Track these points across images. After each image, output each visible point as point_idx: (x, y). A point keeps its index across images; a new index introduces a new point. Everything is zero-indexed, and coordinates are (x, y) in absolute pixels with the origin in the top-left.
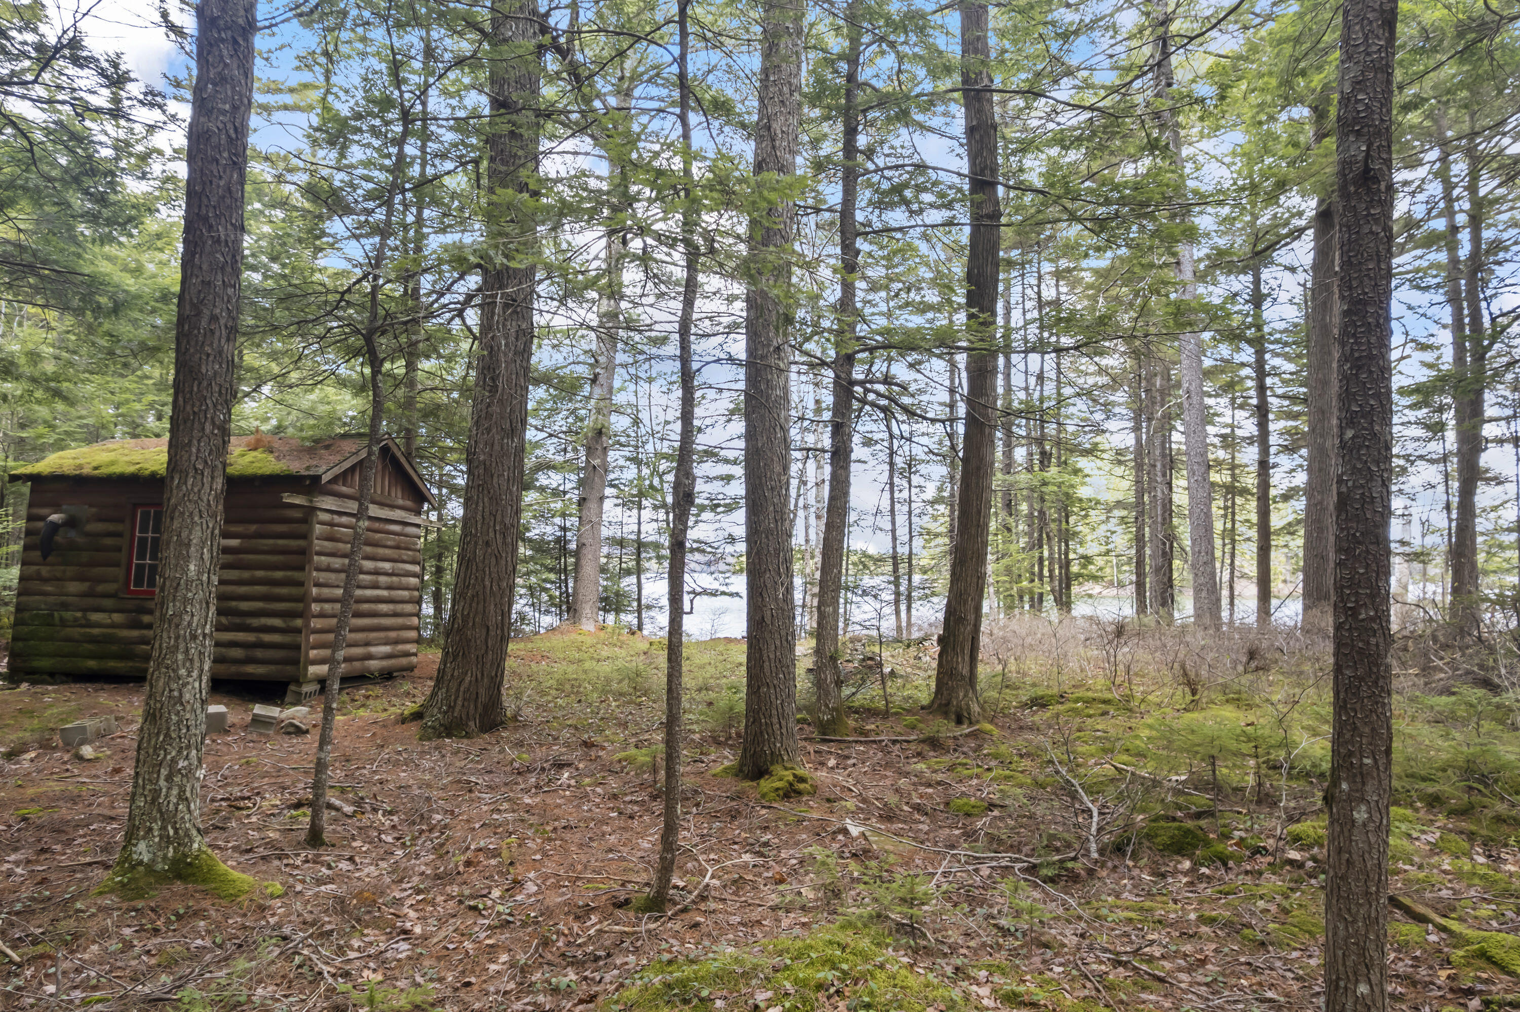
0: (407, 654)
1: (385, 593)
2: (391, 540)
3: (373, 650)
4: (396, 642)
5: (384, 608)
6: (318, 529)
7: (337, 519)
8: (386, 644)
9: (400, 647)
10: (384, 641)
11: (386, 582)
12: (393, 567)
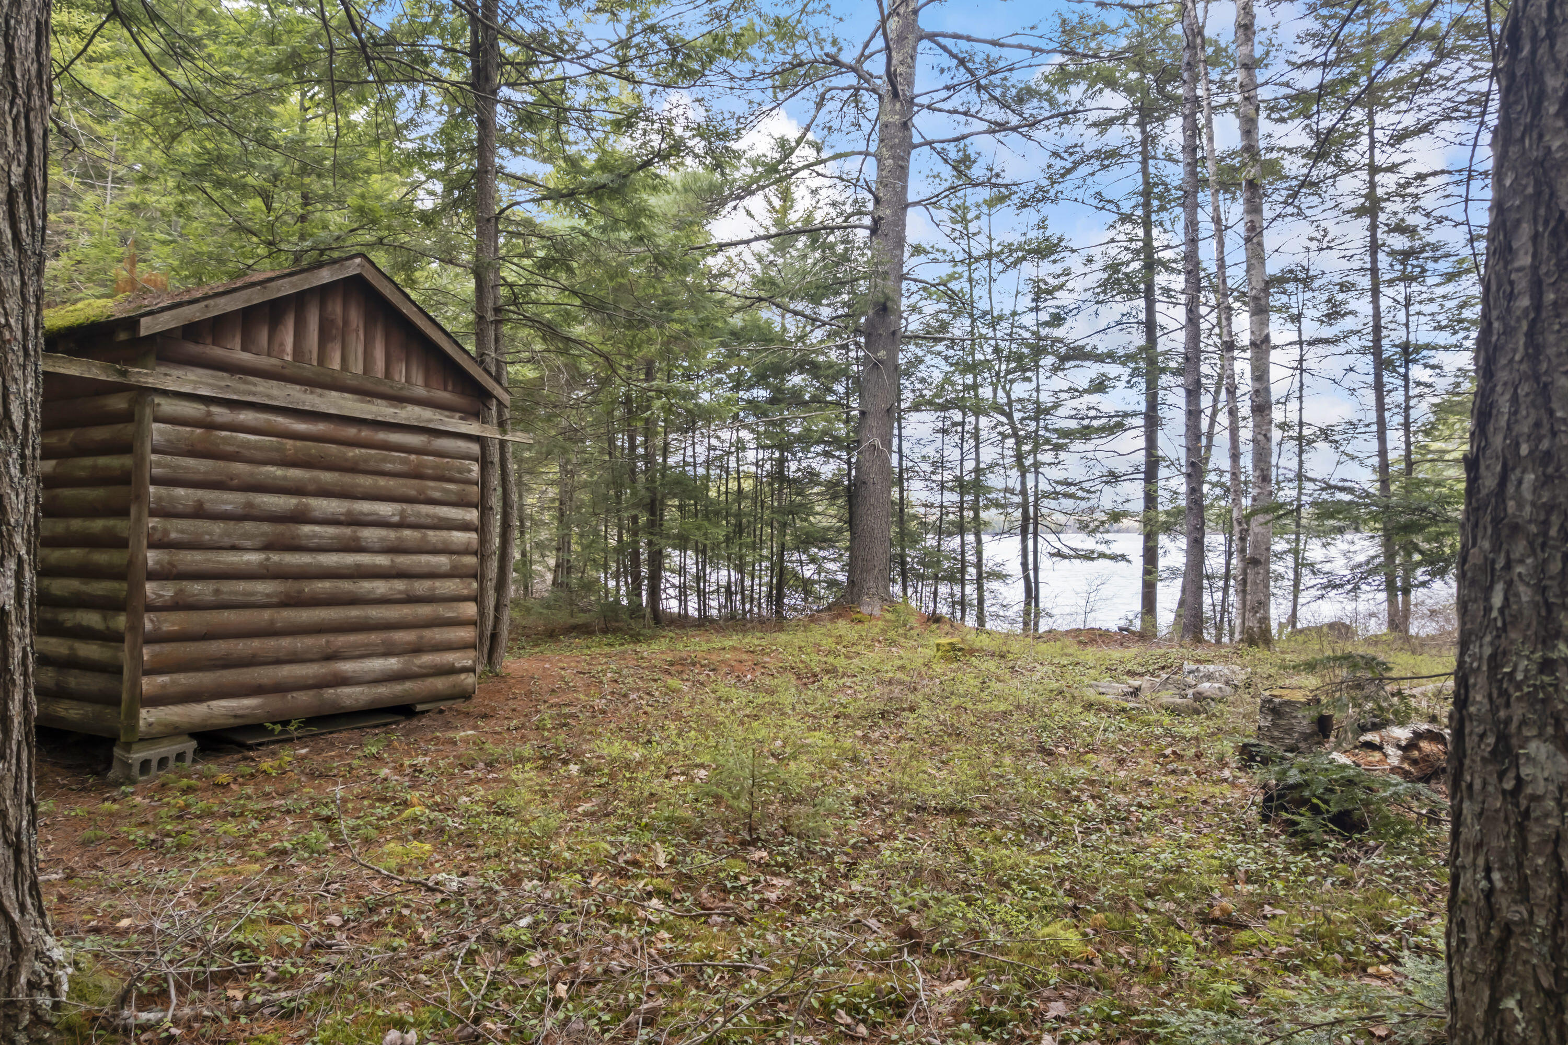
0: (451, 671)
1: (382, 560)
2: (395, 461)
3: (348, 667)
4: (417, 649)
5: (380, 587)
6: (158, 432)
7: (221, 414)
8: (386, 654)
9: (427, 659)
10: (381, 649)
11: (382, 539)
12: (403, 511)
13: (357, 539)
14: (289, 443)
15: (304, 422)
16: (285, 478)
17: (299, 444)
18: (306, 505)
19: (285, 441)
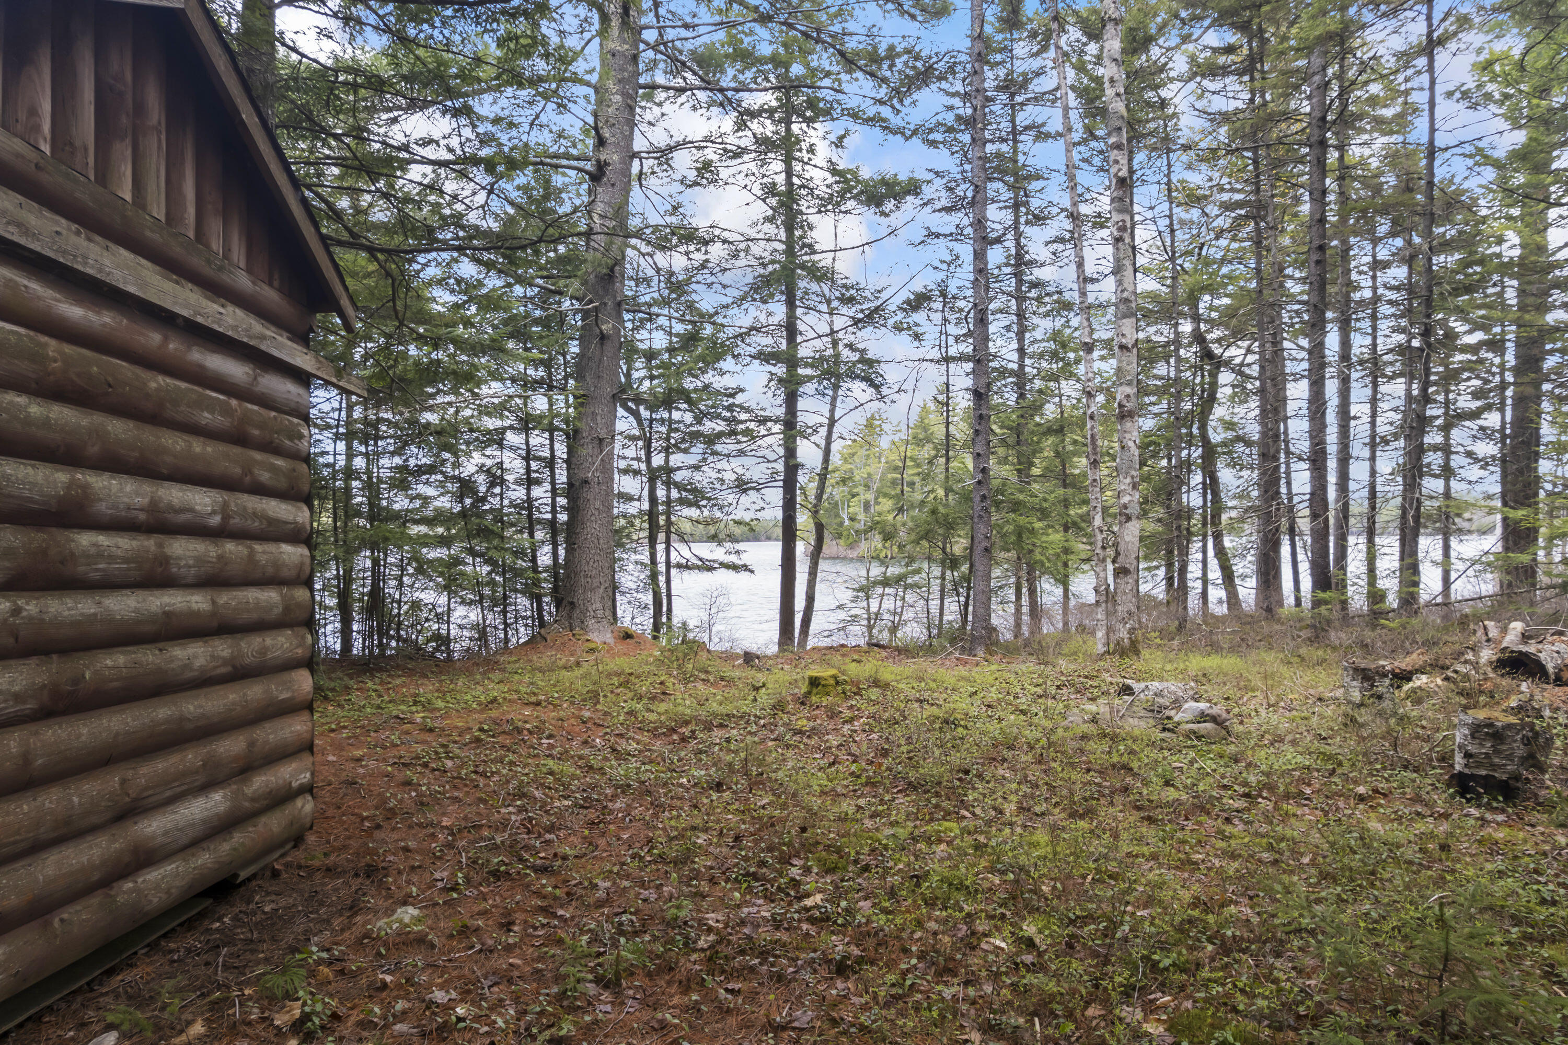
0: (286, 797)
2: (213, 410)
4: (247, 768)
10: (201, 779)
11: (199, 561)
12: (225, 505)
13: (164, 560)
14: (52, 346)
15: (79, 302)
16: (46, 423)
17: (69, 349)
18: (86, 487)
19: (44, 339)
